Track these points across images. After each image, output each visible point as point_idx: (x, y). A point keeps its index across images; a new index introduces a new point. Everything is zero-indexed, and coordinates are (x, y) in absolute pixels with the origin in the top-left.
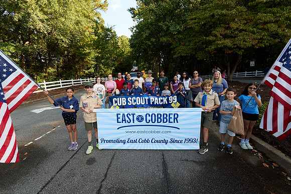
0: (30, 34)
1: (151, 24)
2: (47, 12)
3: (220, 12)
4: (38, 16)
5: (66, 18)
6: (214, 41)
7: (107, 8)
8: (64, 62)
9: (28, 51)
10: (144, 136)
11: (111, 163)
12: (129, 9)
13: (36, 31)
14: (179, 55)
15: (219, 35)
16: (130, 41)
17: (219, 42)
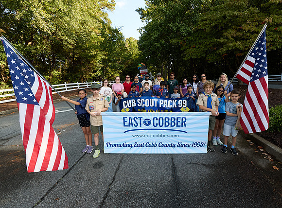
0: (32, 34)
1: (161, 25)
2: (51, 10)
3: (231, 13)
4: (41, 15)
5: (70, 18)
6: (226, 43)
7: (115, 7)
8: (69, 64)
9: (31, 52)
10: (151, 140)
11: (119, 167)
12: (138, 9)
13: (39, 31)
14: (189, 58)
15: (231, 37)
16: (139, 42)
17: (230, 44)
